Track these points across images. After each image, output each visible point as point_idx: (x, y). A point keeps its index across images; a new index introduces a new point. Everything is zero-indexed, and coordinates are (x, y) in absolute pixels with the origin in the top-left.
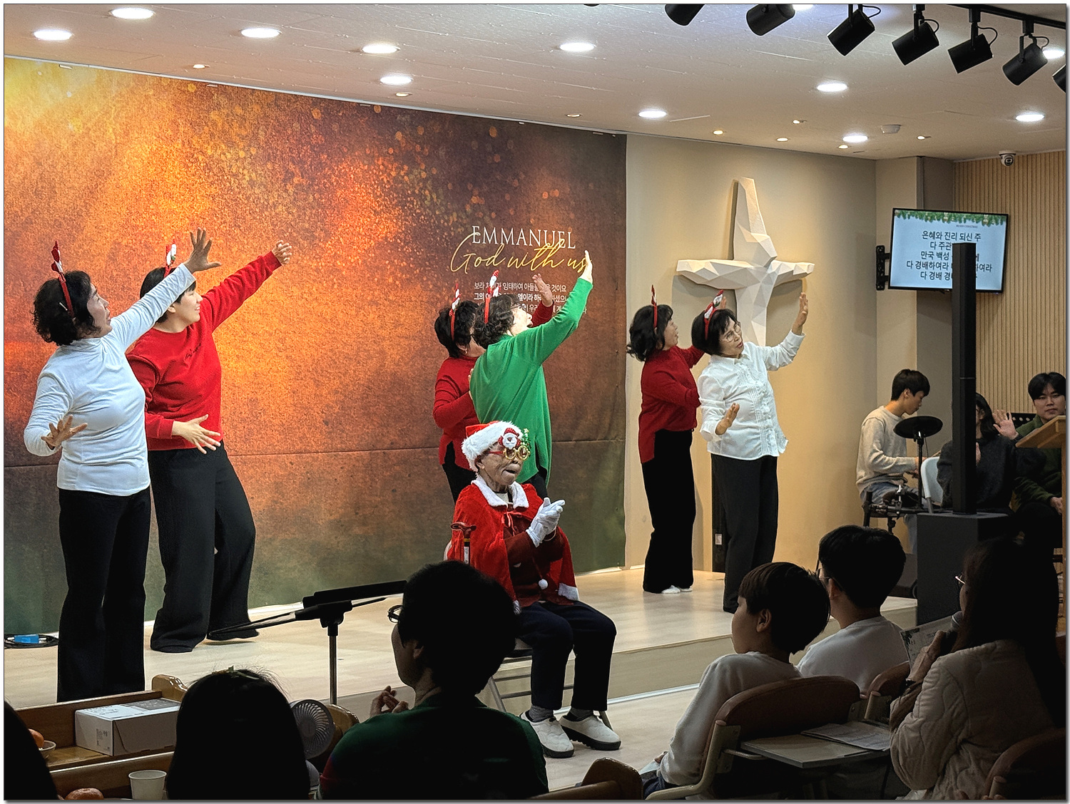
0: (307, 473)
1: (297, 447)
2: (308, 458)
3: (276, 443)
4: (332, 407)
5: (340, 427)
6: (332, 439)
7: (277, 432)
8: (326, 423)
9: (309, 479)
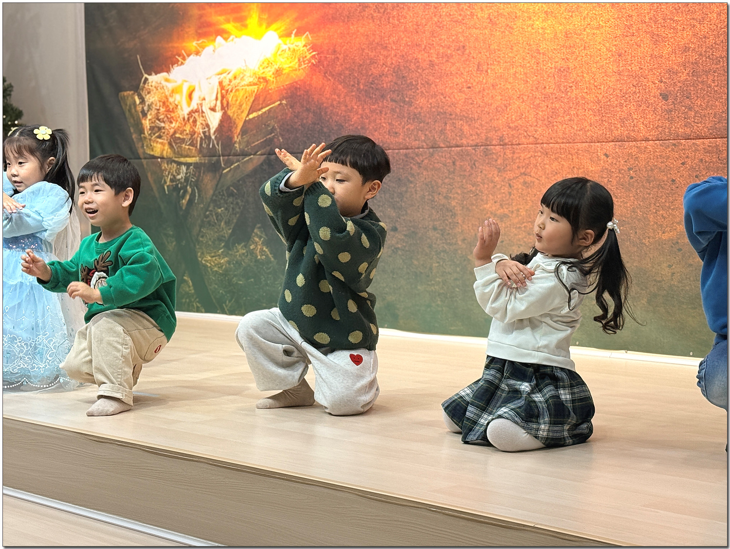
0: (630, 169)
1: (616, 133)
2: (631, 148)
3: (588, 128)
4: (676, 73)
5: (688, 102)
6: (671, 120)
7: (591, 112)
8: (665, 97)
9: (632, 178)
